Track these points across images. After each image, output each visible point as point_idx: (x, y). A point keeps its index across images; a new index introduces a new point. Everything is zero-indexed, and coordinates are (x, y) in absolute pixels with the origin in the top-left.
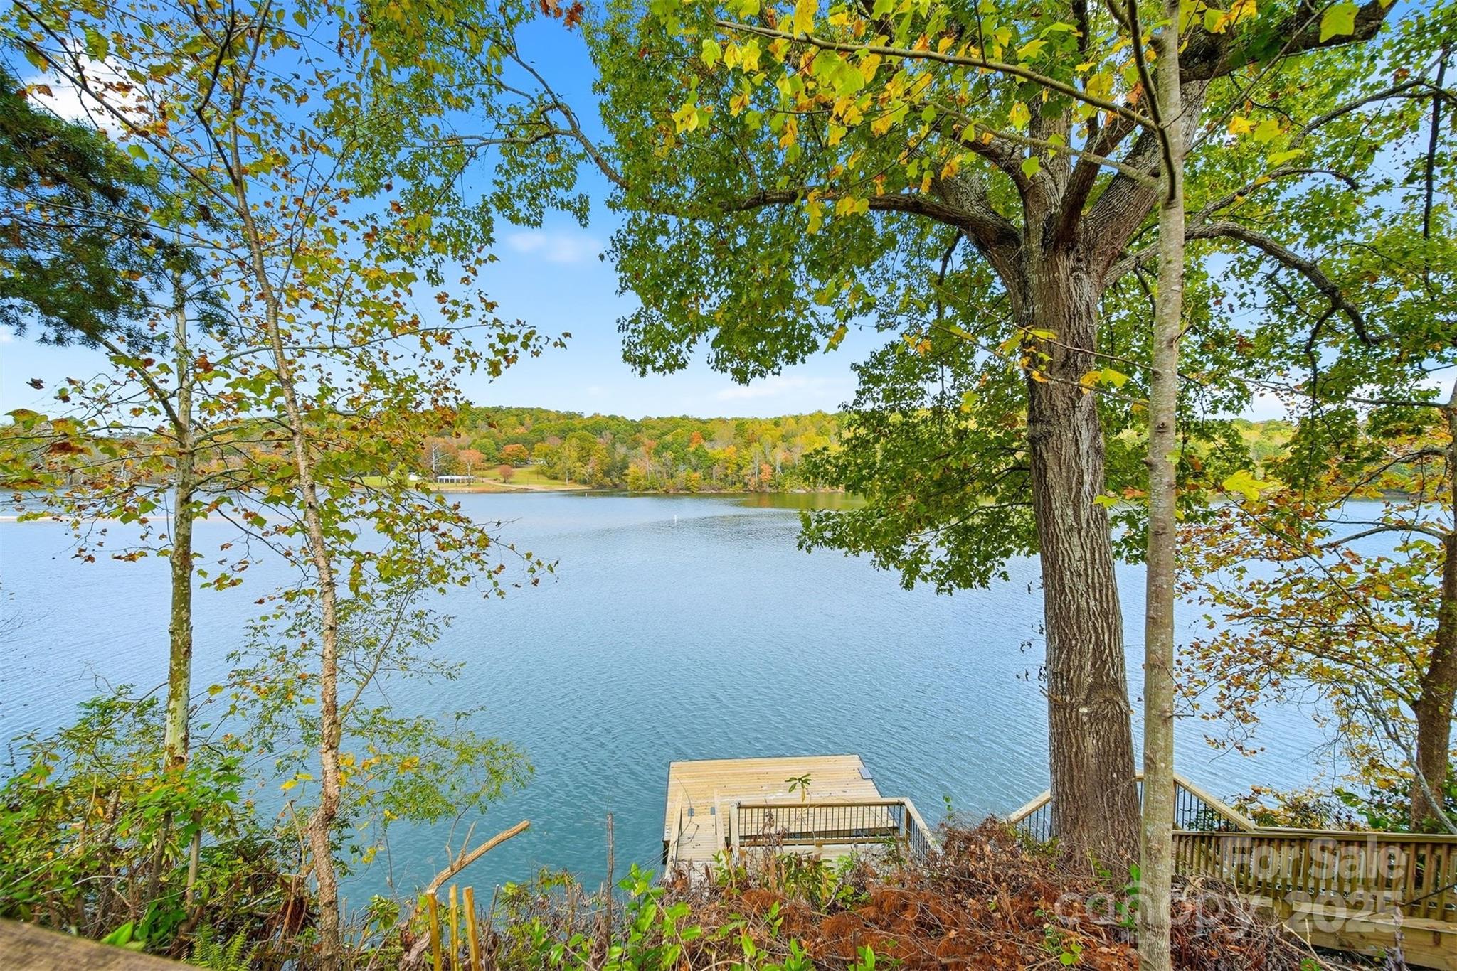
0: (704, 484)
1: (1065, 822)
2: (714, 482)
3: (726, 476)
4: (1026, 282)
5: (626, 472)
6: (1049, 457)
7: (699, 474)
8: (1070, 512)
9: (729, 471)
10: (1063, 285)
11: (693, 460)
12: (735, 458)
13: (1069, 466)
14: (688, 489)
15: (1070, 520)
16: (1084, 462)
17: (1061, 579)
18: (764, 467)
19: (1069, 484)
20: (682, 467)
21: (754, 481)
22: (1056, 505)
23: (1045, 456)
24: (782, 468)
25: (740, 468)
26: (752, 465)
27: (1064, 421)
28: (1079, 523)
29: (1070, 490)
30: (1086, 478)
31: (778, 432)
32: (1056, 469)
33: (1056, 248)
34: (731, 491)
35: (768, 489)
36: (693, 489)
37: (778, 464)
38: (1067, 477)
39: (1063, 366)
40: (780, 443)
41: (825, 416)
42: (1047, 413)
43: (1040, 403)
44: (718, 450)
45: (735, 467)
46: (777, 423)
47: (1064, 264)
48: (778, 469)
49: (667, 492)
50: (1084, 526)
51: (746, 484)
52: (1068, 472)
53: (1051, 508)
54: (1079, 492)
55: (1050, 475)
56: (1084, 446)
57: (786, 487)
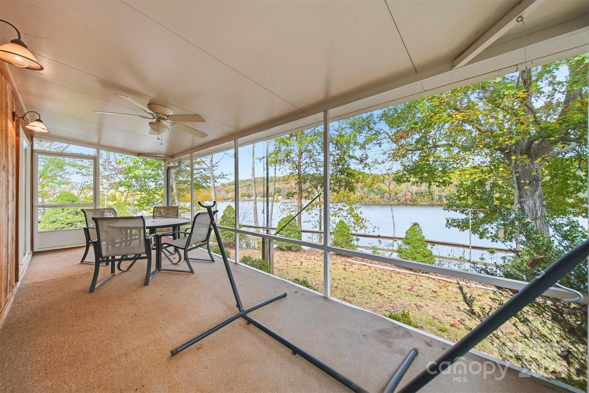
0: (381, 200)
2: (385, 199)
3: (390, 197)
7: (379, 196)
9: (392, 195)
11: (376, 191)
12: (394, 190)
14: (374, 202)
16: (538, 208)
18: (407, 193)
20: (372, 194)
21: (403, 199)
24: (416, 194)
25: (396, 194)
26: (402, 193)
30: (539, 212)
34: (392, 203)
35: (410, 203)
36: (376, 202)
37: (414, 192)
38: (532, 212)
40: (415, 184)
45: (394, 194)
48: (414, 194)
49: (366, 203)
50: (538, 225)
51: (399, 200)
52: (532, 211)
56: (538, 205)
57: (418, 202)
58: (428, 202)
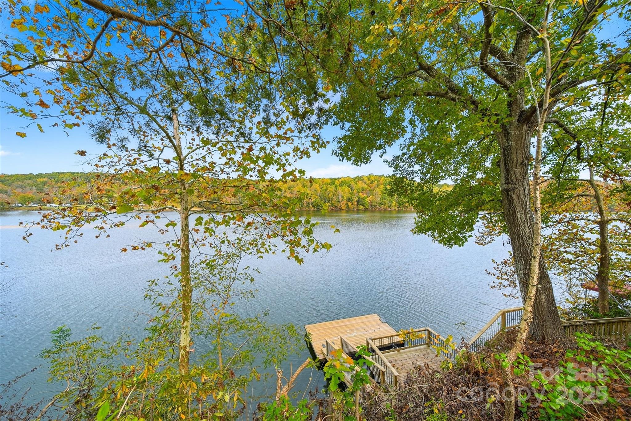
1: (538, 326)
4: (508, 134)
6: (514, 196)
8: (523, 216)
10: (524, 136)
13: (522, 200)
15: (524, 219)
17: (522, 240)
19: (522, 206)
22: (518, 213)
23: (513, 196)
27: (520, 184)
28: (527, 220)
29: (523, 208)
30: (527, 204)
32: (517, 201)
33: (524, 122)
39: (521, 164)
42: (514, 181)
43: (511, 177)
47: (525, 128)
52: (522, 202)
53: (516, 215)
54: (526, 209)
55: (515, 203)
56: (527, 192)
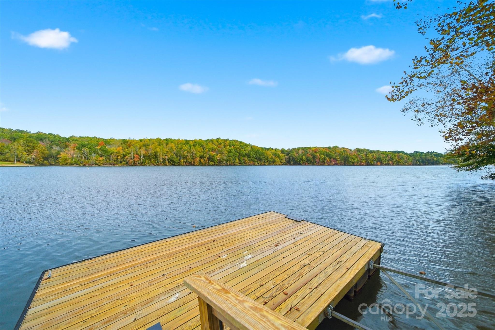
2: (111, 161)
3: (117, 159)
5: (59, 156)
7: (103, 158)
9: (119, 157)
11: (100, 152)
12: (122, 152)
14: (98, 164)
18: (136, 156)
20: (93, 155)
21: (131, 161)
24: (144, 156)
25: (124, 156)
26: (130, 155)
31: (142, 144)
34: (120, 165)
36: (100, 164)
37: (142, 155)
40: (143, 147)
41: (161, 140)
44: (112, 149)
45: (122, 156)
46: (141, 140)
48: (142, 157)
51: (127, 163)
57: (146, 164)
58: (154, 164)
